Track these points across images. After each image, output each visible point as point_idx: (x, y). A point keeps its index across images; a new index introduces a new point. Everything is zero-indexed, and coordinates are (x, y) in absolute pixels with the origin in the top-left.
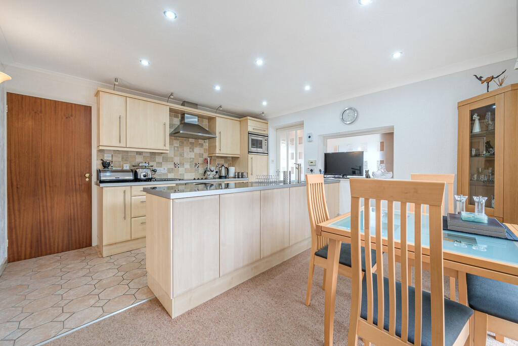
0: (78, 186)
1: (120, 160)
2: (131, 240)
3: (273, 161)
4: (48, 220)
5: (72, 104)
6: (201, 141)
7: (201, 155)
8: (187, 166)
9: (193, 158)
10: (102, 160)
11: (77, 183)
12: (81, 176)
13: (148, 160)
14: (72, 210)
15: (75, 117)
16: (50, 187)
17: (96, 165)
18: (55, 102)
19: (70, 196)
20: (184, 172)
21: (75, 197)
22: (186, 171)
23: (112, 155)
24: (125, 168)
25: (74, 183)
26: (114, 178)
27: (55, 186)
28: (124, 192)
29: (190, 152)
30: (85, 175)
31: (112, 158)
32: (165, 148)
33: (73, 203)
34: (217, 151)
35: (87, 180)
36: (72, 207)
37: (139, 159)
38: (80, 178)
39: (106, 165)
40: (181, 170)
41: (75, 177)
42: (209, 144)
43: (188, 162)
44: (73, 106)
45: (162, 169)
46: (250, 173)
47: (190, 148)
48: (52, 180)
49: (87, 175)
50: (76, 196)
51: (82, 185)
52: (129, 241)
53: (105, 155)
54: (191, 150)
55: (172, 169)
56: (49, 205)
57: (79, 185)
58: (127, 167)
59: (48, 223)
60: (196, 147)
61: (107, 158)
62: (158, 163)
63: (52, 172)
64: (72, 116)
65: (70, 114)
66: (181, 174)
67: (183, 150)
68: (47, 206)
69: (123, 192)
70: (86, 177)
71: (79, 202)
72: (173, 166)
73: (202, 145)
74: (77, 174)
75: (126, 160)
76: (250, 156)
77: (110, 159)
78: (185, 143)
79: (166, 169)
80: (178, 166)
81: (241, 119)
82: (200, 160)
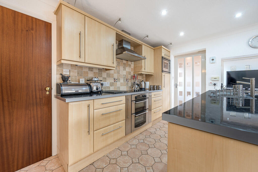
0: (38, 100)
1: (76, 75)
2: (94, 153)
3: (173, 78)
4: (6, 138)
5: (32, 18)
6: (129, 63)
7: (130, 73)
8: (122, 81)
9: (125, 75)
10: (61, 74)
11: (38, 96)
12: (42, 90)
13: (97, 75)
14: (33, 124)
15: (36, 31)
16: (8, 101)
17: (55, 79)
18: (15, 12)
19: (30, 110)
20: (120, 86)
21: (35, 111)
22: (122, 85)
23: (70, 70)
24: (81, 82)
25: (34, 97)
26: (74, 91)
27: (15, 100)
28: (89, 106)
29: (123, 70)
30: (45, 89)
31: (70, 73)
32: (113, 66)
33: (34, 117)
34: (143, 70)
35: (48, 93)
36: (32, 120)
37: (90, 75)
38: (41, 91)
39: (65, 79)
40: (118, 84)
41: (36, 91)
42: (134, 65)
43: (122, 78)
44: (34, 20)
45: (106, 83)
46: (163, 86)
47: (123, 67)
48: (11, 95)
49: (48, 89)
50: (37, 110)
51: (42, 99)
52: (92, 154)
53: (64, 70)
54: (124, 69)
55: (113, 83)
56: (7, 121)
57: (40, 98)
58: (82, 81)
59: (6, 141)
60: (127, 67)
61: (66, 72)
62: (104, 78)
63: (10, 86)
64: (32, 29)
65: (31, 27)
66: (118, 87)
67: (120, 69)
68: (5, 123)
69: (87, 106)
70: (47, 91)
71: (39, 116)
72: (113, 81)
73: (130, 66)
74: (37, 88)
75: (81, 75)
76: (163, 74)
77: (68, 74)
78: (120, 63)
79: (109, 83)
80: (117, 81)
81: (155, 48)
82: (129, 77)
